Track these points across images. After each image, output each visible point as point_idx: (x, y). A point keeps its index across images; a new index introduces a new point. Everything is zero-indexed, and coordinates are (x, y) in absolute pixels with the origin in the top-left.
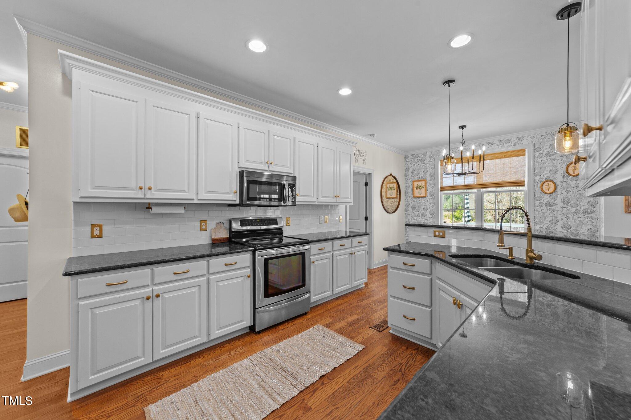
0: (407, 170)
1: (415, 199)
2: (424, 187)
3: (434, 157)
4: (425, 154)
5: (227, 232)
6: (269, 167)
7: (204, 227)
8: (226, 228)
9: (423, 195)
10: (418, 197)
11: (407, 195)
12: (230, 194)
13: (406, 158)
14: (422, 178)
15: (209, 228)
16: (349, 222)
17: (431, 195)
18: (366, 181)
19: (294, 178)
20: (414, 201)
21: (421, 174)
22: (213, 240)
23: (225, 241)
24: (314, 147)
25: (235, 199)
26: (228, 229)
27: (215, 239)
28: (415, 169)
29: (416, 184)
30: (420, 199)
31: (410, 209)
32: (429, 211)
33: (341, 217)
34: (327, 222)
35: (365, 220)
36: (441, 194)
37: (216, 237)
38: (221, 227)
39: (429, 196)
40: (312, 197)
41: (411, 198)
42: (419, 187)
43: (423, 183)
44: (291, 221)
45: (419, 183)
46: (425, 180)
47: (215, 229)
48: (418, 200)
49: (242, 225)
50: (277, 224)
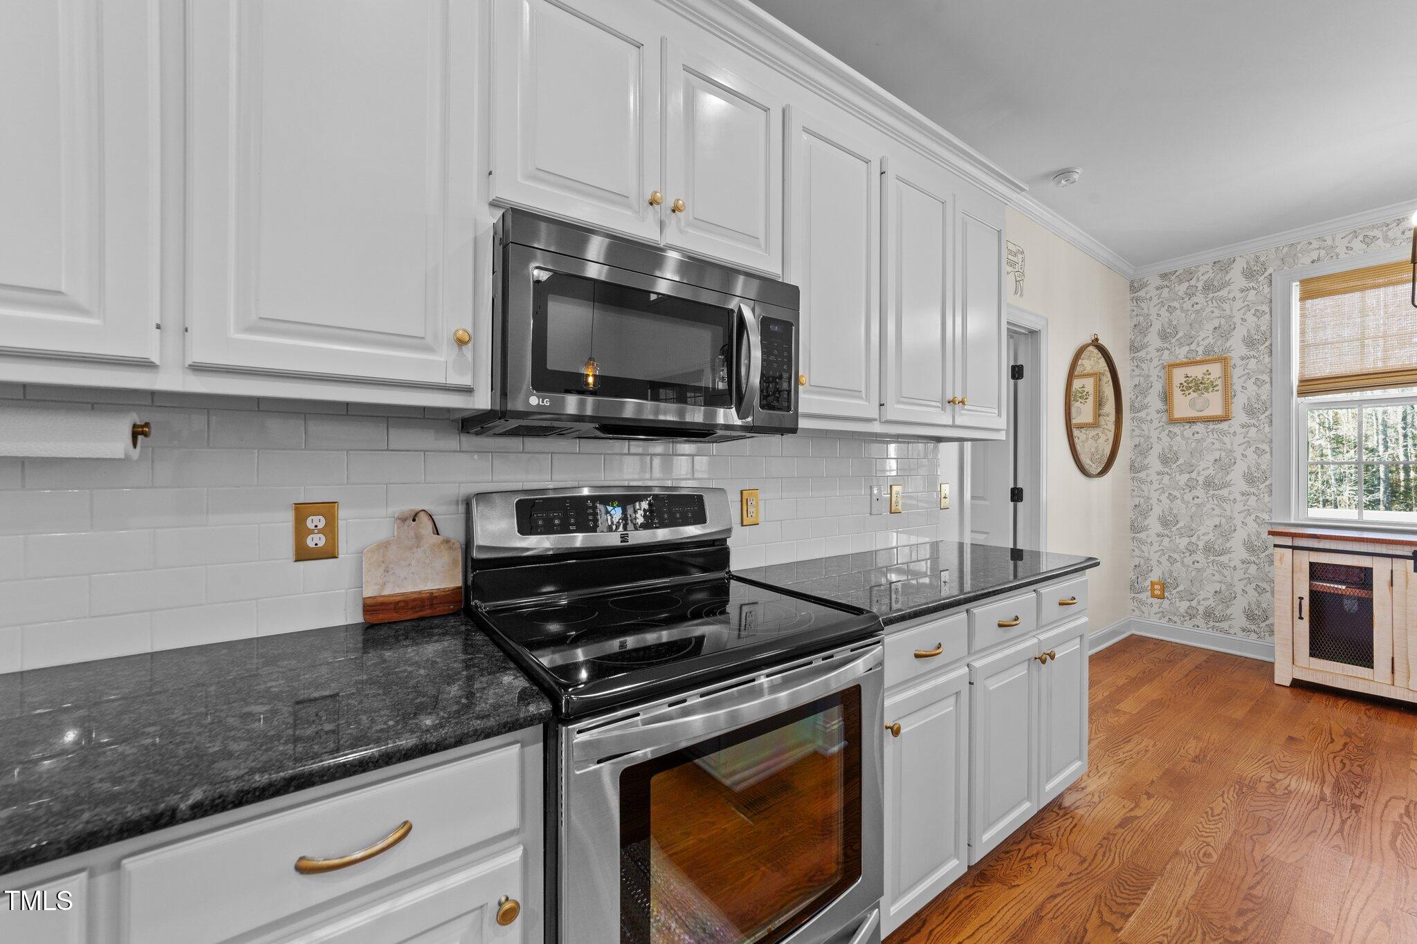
0: (1141, 329)
1: (1176, 429)
2: (1219, 382)
3: (1270, 271)
4: (1223, 266)
5: (455, 562)
6: (662, 225)
7: (316, 541)
8: (447, 541)
9: (1216, 410)
10: (1191, 421)
11: (1139, 415)
12: (429, 349)
13: (1135, 287)
14: (1206, 352)
15: (347, 546)
16: (973, 507)
17: (1250, 411)
18: (1016, 359)
19: (791, 295)
20: (1172, 435)
21: (1205, 337)
22: (370, 607)
23: (441, 610)
24: (869, 173)
25: (466, 381)
26: (457, 545)
27: (382, 604)
28: (1174, 323)
29: (1179, 376)
30: (1200, 427)
31: (1153, 461)
32: (1240, 469)
33: (946, 489)
34: (900, 507)
35: (1013, 500)
36: (1298, 405)
37: (386, 592)
38: (418, 538)
39: (1239, 416)
40: (861, 398)
41: (1156, 424)
42: (1195, 386)
43: (1216, 370)
44: (761, 504)
45: (1197, 372)
46: (1224, 361)
47: (385, 545)
48: (1188, 431)
49: (526, 527)
50: (704, 522)
